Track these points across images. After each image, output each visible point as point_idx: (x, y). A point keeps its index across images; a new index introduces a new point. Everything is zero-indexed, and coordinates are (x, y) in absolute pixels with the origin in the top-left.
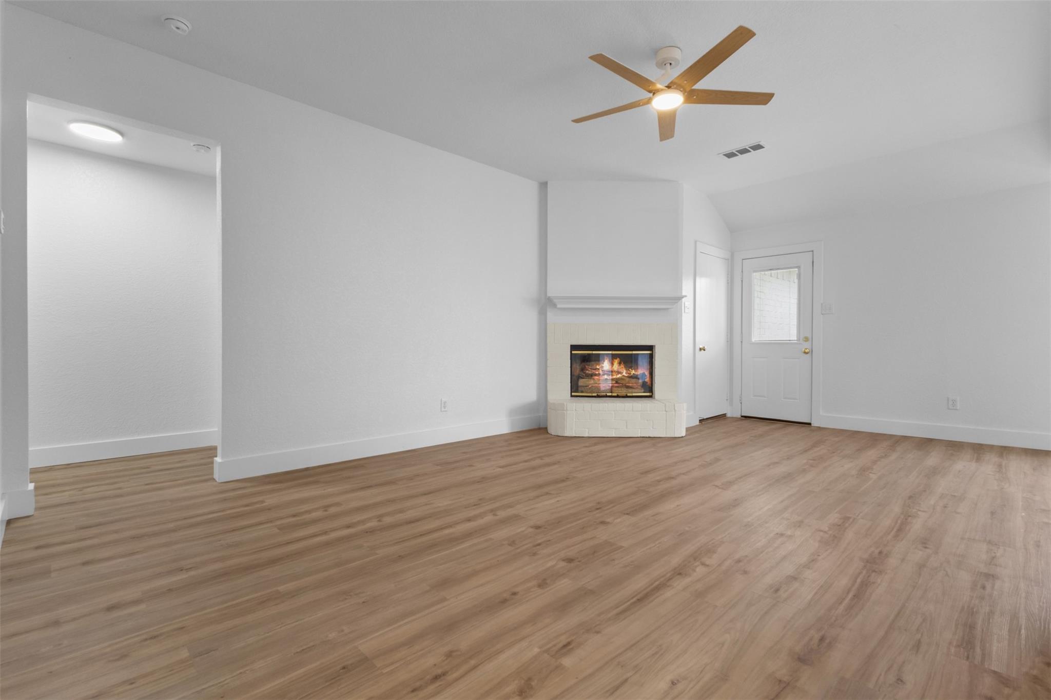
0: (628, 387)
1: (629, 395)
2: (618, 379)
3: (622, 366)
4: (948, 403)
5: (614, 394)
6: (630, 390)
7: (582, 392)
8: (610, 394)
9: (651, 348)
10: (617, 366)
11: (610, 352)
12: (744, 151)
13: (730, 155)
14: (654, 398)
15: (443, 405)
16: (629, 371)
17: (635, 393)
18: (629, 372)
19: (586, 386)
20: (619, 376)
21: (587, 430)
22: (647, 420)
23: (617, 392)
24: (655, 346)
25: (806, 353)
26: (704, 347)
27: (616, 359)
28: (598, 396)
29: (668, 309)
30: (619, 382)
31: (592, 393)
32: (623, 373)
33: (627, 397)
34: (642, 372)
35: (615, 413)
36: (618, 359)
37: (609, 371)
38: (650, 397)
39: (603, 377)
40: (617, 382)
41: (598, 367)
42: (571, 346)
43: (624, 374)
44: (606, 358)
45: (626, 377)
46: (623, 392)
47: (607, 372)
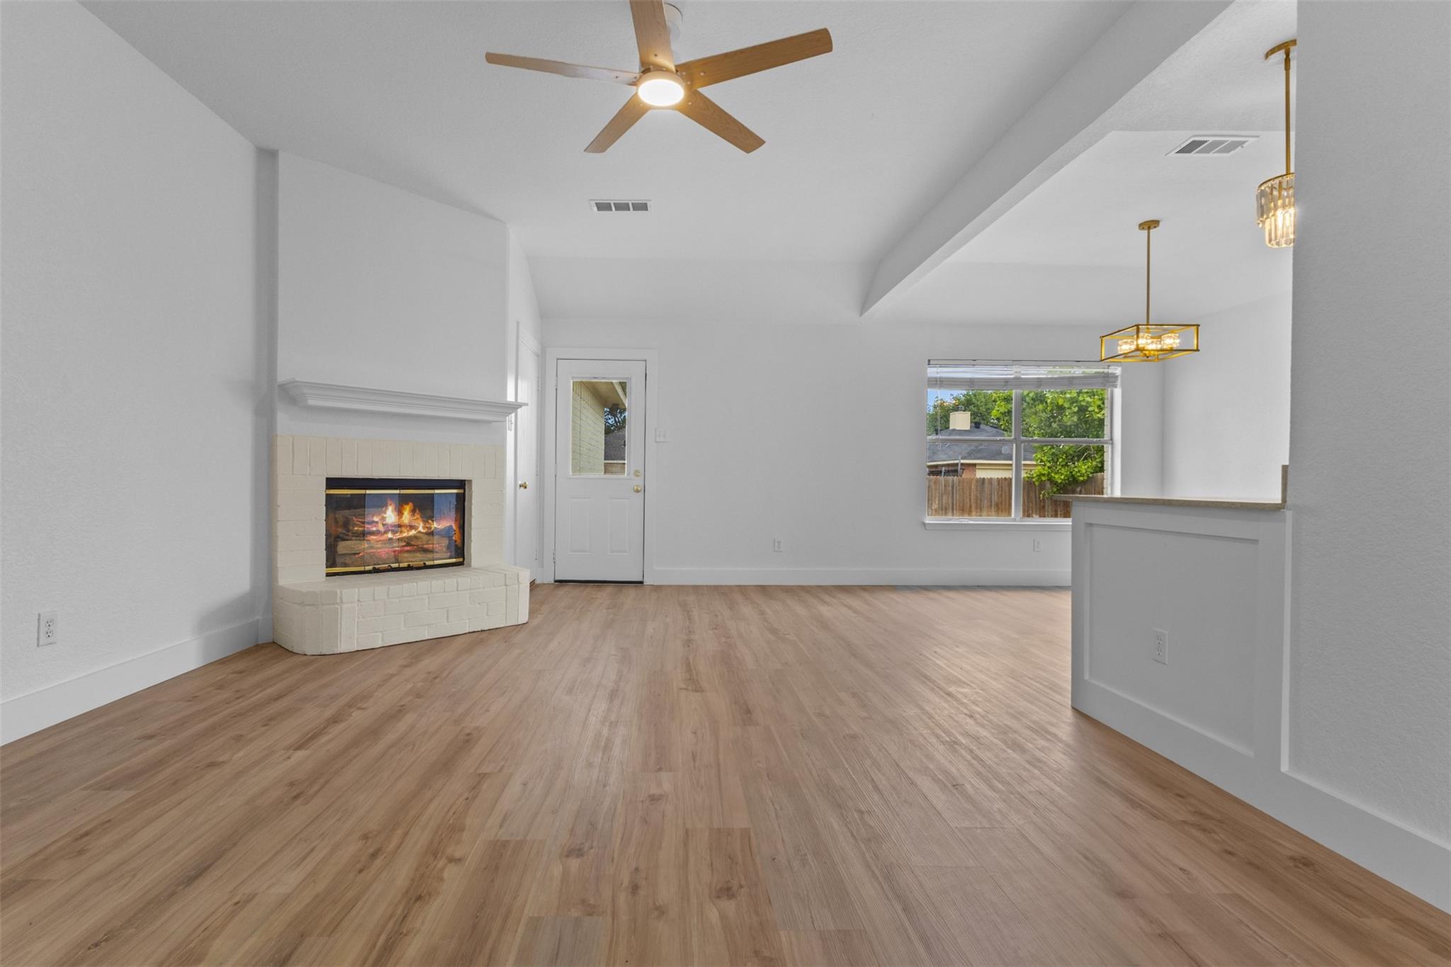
0: (426, 551)
1: (428, 563)
2: (410, 538)
3: (417, 516)
4: (774, 544)
5: (402, 565)
6: (430, 556)
7: (345, 565)
8: (396, 565)
9: (461, 484)
10: (408, 516)
11: (397, 492)
12: (622, 207)
13: (603, 207)
14: (470, 565)
15: (43, 629)
16: (429, 523)
17: (437, 559)
18: (428, 526)
19: (355, 554)
20: (413, 532)
21: (380, 634)
22: (479, 604)
23: (406, 560)
24: (470, 481)
25: (637, 491)
26: (525, 483)
27: (408, 504)
28: (376, 571)
29: (490, 422)
30: (412, 543)
31: (364, 566)
32: (418, 527)
33: (426, 567)
34: (448, 525)
35: (429, 598)
36: (411, 504)
37: (395, 526)
38: (461, 564)
39: (386, 536)
40: (408, 544)
41: (376, 519)
42: (328, 479)
43: (421, 529)
44: (389, 502)
45: (423, 533)
46: (418, 559)
47: (392, 526)
